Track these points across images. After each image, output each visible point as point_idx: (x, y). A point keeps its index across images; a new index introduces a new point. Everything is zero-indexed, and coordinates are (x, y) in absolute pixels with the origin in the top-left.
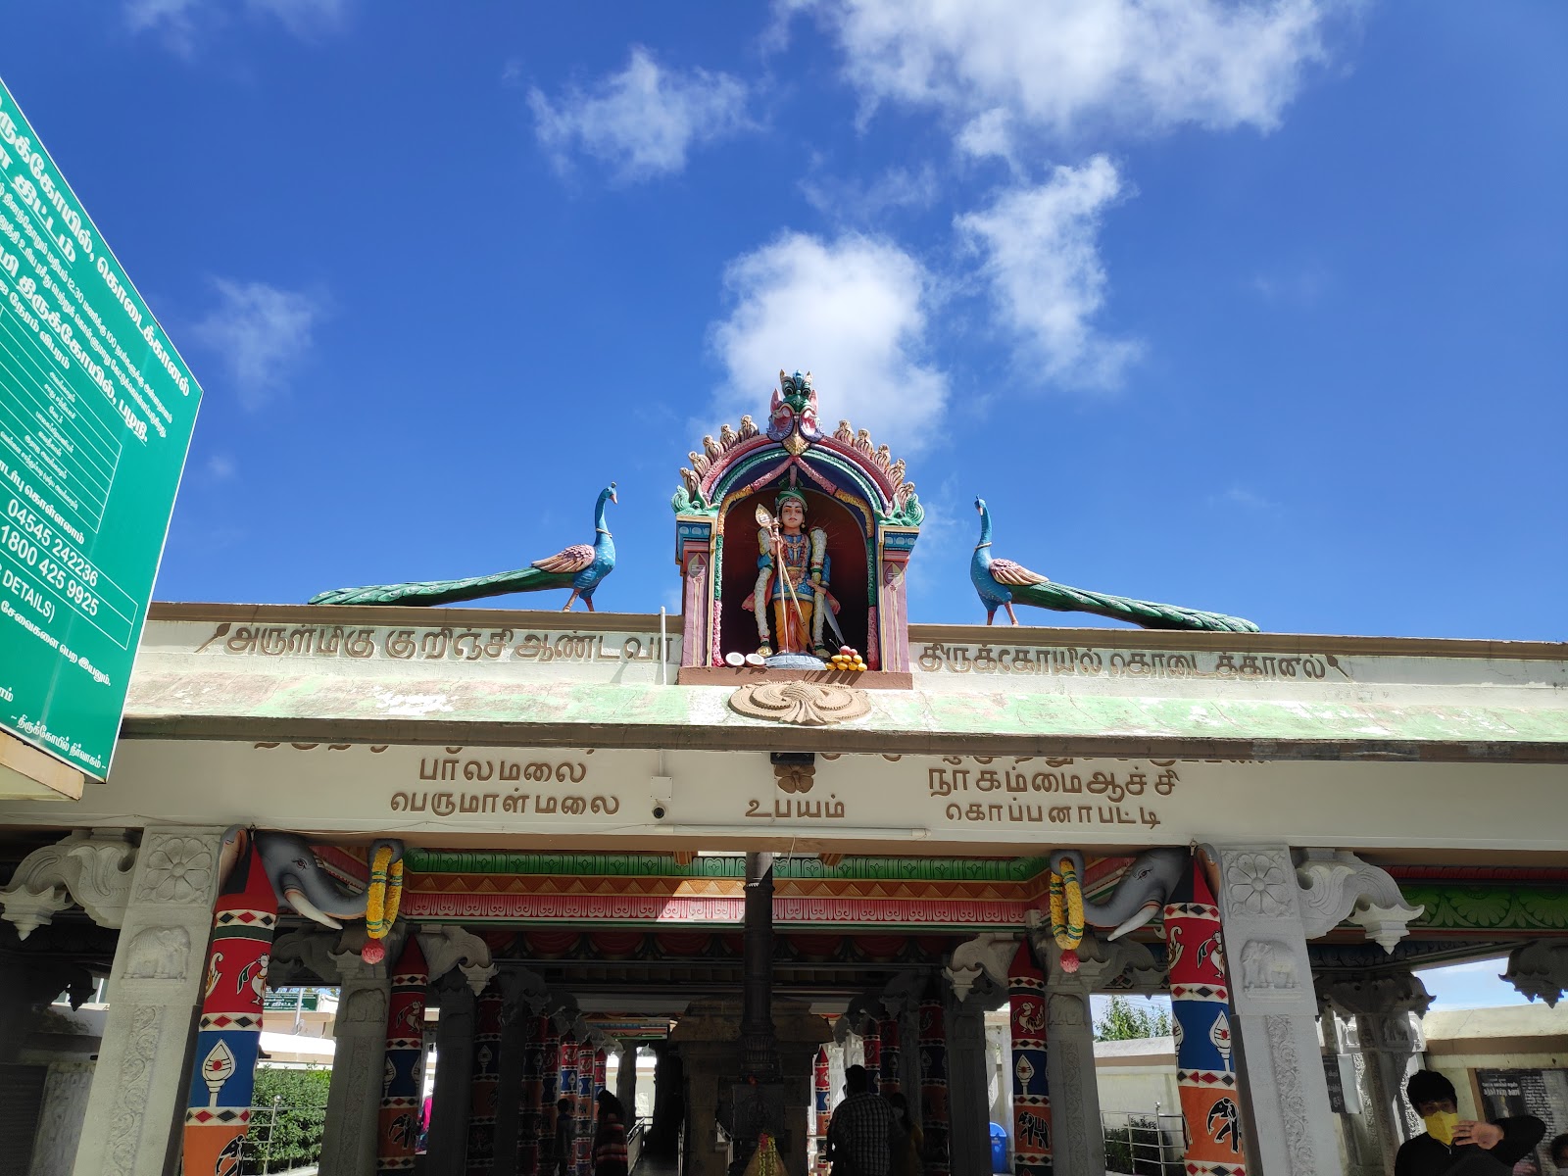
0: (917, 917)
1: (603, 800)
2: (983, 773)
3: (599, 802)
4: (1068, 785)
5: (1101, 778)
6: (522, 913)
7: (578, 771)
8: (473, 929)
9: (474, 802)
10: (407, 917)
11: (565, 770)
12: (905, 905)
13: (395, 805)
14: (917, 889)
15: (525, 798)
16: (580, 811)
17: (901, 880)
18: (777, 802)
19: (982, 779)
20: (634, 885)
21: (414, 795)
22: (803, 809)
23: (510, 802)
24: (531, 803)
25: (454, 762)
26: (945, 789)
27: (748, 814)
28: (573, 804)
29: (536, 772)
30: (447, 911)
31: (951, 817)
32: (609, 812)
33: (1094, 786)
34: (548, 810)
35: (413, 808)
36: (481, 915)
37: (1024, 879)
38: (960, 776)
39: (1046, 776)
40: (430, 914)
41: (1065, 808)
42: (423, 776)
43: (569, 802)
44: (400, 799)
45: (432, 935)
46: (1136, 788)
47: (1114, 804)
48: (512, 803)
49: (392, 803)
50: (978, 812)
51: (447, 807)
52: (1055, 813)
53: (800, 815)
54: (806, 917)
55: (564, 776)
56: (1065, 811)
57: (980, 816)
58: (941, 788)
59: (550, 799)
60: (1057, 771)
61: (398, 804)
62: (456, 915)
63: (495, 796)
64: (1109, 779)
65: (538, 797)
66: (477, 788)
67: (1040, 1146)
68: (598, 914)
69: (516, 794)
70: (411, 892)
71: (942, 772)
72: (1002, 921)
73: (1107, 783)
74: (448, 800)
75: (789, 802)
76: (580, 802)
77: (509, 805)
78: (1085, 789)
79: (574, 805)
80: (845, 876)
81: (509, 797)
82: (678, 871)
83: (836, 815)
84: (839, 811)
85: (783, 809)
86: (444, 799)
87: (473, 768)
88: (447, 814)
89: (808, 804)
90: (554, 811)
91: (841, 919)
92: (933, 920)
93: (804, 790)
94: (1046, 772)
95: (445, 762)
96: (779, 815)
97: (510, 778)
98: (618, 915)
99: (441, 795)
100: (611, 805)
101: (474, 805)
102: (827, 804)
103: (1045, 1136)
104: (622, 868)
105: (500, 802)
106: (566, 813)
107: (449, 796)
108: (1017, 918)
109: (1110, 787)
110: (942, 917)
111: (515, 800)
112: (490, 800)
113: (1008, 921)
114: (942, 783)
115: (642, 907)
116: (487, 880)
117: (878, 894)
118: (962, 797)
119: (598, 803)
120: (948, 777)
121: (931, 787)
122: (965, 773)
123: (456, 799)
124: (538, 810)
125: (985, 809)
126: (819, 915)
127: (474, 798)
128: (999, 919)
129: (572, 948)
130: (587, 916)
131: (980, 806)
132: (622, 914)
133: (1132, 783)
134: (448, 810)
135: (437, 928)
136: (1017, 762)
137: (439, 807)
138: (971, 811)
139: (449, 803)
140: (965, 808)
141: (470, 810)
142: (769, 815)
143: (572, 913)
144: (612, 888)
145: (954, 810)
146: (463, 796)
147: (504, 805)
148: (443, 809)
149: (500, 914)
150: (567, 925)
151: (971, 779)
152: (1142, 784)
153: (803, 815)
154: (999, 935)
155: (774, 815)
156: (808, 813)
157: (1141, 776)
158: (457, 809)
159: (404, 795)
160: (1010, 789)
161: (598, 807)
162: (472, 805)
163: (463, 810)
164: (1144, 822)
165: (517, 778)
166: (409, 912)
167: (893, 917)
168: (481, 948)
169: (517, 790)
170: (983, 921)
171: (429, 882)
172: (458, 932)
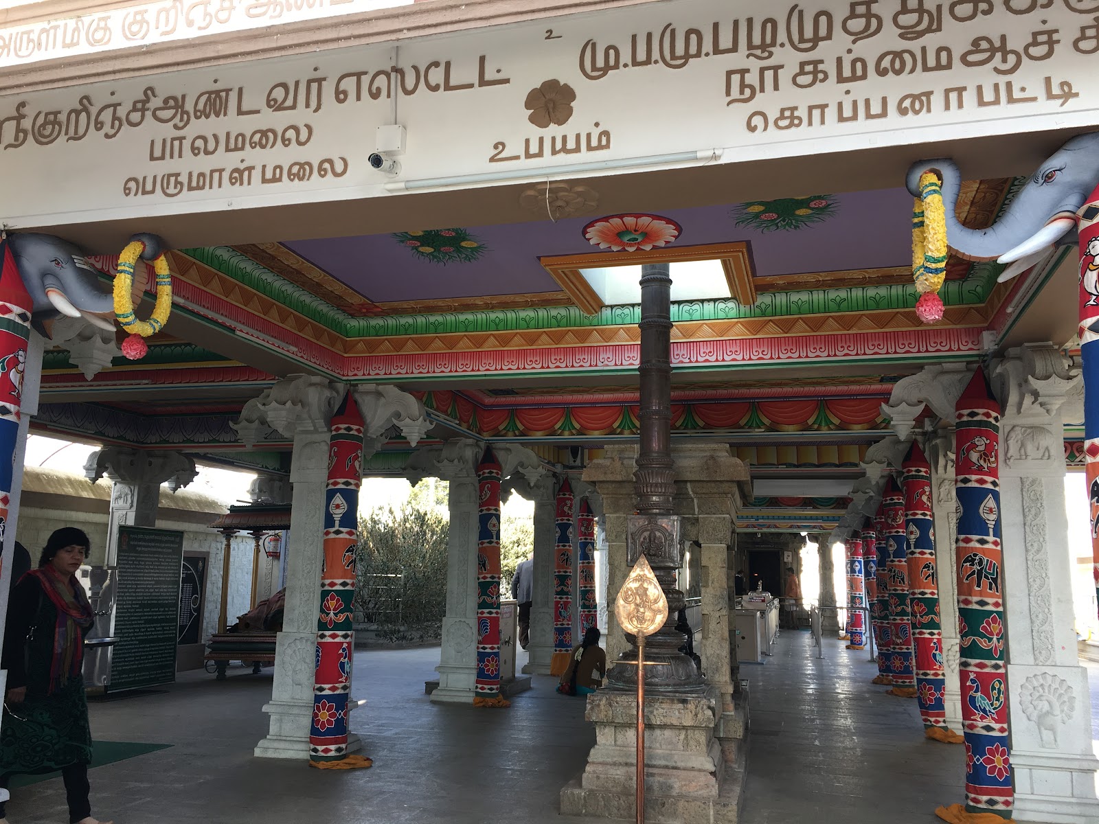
0: (846, 351)
1: (330, 162)
2: (802, 65)
3: (327, 165)
4: (931, 62)
5: (984, 45)
6: (443, 369)
7: (304, 135)
8: (404, 386)
9: (201, 179)
10: (344, 378)
11: (291, 134)
12: (832, 341)
13: (127, 191)
14: (845, 323)
15: (250, 169)
16: (306, 177)
17: (828, 314)
18: (527, 141)
19: (802, 72)
20: (544, 337)
21: (145, 178)
22: (559, 146)
23: (236, 175)
24: (256, 175)
25: (181, 139)
26: (749, 92)
27: (492, 160)
28: (299, 171)
29: (261, 139)
30: (377, 371)
31: (752, 129)
32: (336, 175)
33: (971, 58)
34: (274, 180)
35: (144, 193)
36: (407, 373)
37: (981, 302)
38: (769, 75)
39: (898, 55)
40: (364, 375)
41: (923, 94)
42: (152, 158)
43: (295, 169)
44: (132, 185)
45: (367, 393)
46: (1041, 50)
47: (1002, 80)
48: (239, 176)
49: (125, 189)
50: (792, 117)
51: (175, 187)
52: (907, 103)
53: (554, 152)
54: (720, 358)
55: (289, 140)
56: (924, 98)
57: (794, 122)
58: (742, 92)
59: (275, 168)
60: (915, 46)
61: (129, 189)
62: (386, 374)
63: (221, 171)
64: (997, 44)
65: (264, 167)
66: (204, 164)
67: (990, 589)
68: (512, 367)
69: (242, 166)
70: (346, 355)
71: (743, 72)
72: (950, 350)
73: (993, 50)
74: (176, 180)
75: (541, 140)
76: (307, 167)
77: (235, 178)
78: (956, 61)
79: (301, 172)
80: (764, 315)
81: (236, 170)
82: (586, 321)
83: (600, 147)
84: (604, 142)
85: (534, 149)
86: (172, 179)
87: (199, 143)
88: (176, 195)
89: (564, 138)
90: (280, 180)
91: (758, 359)
92: (865, 354)
93: (561, 122)
94: (899, 49)
95: (173, 139)
96: (528, 155)
97: (236, 149)
98: (531, 367)
99: (170, 176)
100: (339, 167)
101: (201, 183)
102: (589, 136)
103: (995, 580)
104: (533, 322)
105: (226, 175)
106: (292, 180)
107: (177, 175)
108: (970, 346)
109: (999, 55)
110: (876, 350)
111: (240, 172)
112: (216, 175)
113: (959, 349)
114: (743, 86)
115: (553, 358)
116: (410, 341)
117: (800, 331)
118: (769, 102)
119: (326, 167)
120: (752, 79)
121: (728, 93)
122: (776, 68)
123: (184, 179)
124: (264, 181)
125: (802, 112)
126: (734, 356)
127: (201, 175)
128: (947, 348)
129: (557, 426)
130: (501, 369)
131: (796, 108)
132: (534, 365)
133: (1035, 43)
134: (177, 191)
135: (372, 387)
136: (854, 42)
137: (168, 188)
138: (782, 117)
139: (177, 182)
140: (773, 115)
141: (199, 188)
142: (517, 158)
143: (488, 367)
144: (524, 342)
145: (757, 121)
146: (190, 174)
147: (231, 178)
148: (171, 190)
149: (423, 371)
150: (484, 378)
151: (785, 76)
152: (1051, 43)
153: (559, 152)
154: (947, 366)
155: (523, 156)
156: (564, 150)
157: (1050, 33)
158: (185, 188)
159: (135, 180)
160: (841, 79)
161: (325, 170)
162: (200, 183)
163: (190, 189)
164: (1050, 96)
165: (242, 148)
166: (346, 373)
167: (818, 353)
168: (412, 404)
169: (242, 161)
170: (927, 351)
171: (361, 346)
172: (393, 391)
